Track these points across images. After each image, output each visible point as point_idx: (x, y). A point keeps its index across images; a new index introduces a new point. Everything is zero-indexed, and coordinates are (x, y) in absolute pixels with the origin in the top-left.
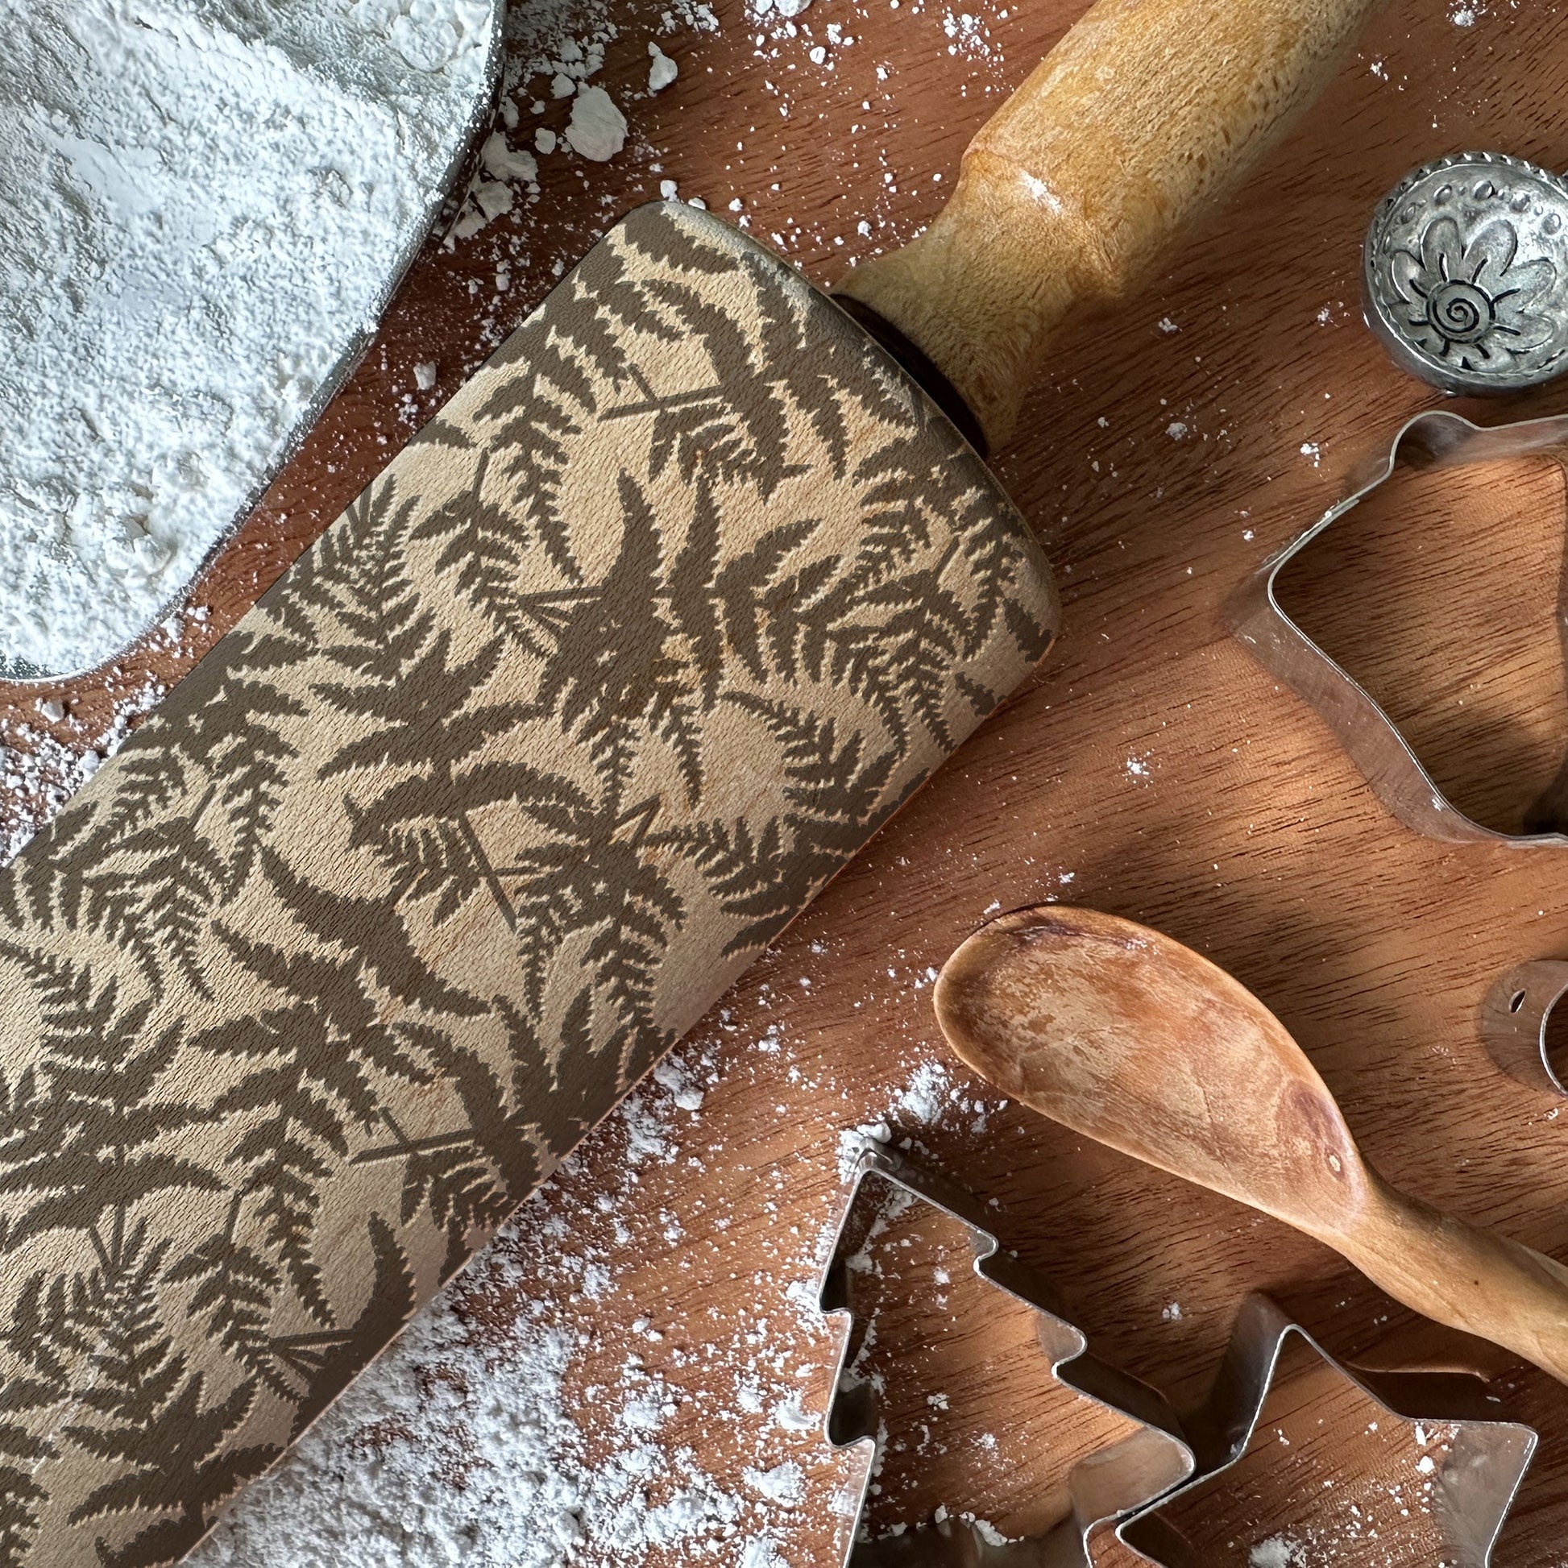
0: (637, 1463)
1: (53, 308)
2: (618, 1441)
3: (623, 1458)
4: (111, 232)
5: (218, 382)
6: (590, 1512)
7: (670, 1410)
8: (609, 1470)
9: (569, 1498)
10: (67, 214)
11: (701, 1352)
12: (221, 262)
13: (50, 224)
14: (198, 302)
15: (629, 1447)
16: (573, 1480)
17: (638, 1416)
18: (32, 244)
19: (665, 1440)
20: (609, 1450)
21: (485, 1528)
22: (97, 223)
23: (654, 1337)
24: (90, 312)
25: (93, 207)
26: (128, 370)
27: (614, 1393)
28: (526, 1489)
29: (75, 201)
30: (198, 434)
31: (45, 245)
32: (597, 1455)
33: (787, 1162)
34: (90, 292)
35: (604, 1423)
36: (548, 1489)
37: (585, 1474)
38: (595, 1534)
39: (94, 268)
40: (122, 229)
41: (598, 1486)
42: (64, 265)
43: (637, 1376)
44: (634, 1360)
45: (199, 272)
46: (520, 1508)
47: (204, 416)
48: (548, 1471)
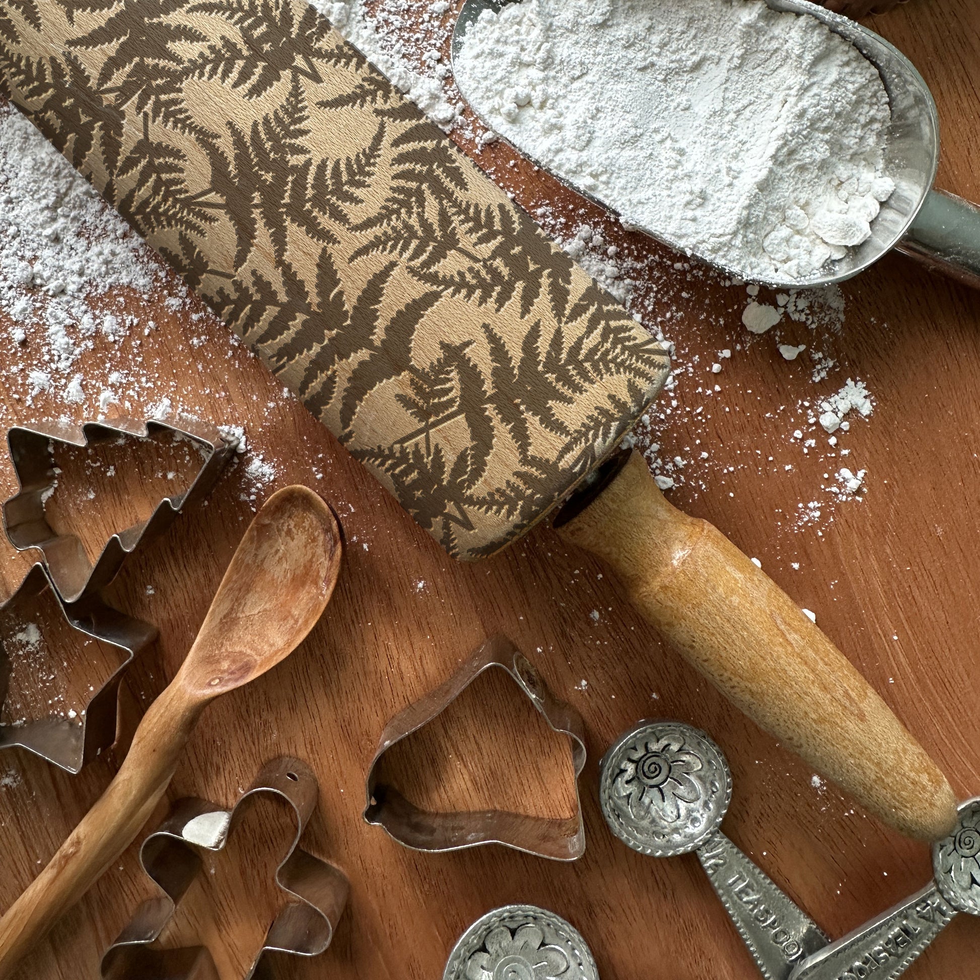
0: (86, 322)
1: (639, 57)
2: (97, 312)
3: (89, 315)
4: (681, 84)
5: (597, 143)
6: (65, 298)
7: (111, 338)
8: (84, 308)
9: (71, 288)
10: (689, 63)
11: (138, 355)
12: (662, 141)
13: (684, 55)
14: (640, 131)
15: (95, 317)
16: (80, 290)
17: (109, 323)
18: (674, 46)
19: (97, 336)
20: (94, 308)
21: (59, 247)
22: (686, 77)
23: (146, 332)
24: (638, 76)
25: (695, 75)
26: (606, 96)
27: (121, 311)
28: (76, 267)
29: (697, 67)
30: (570, 134)
31: (674, 52)
32: (91, 302)
33: (229, 400)
34: (648, 76)
35: (106, 306)
36: (75, 278)
37: (82, 296)
38: (54, 300)
39: (661, 77)
40: (683, 90)
41: (77, 302)
42: (663, 62)
43: (128, 323)
44: (135, 321)
45: (656, 131)
46: (67, 264)
47: (578, 137)
48: (84, 278)
